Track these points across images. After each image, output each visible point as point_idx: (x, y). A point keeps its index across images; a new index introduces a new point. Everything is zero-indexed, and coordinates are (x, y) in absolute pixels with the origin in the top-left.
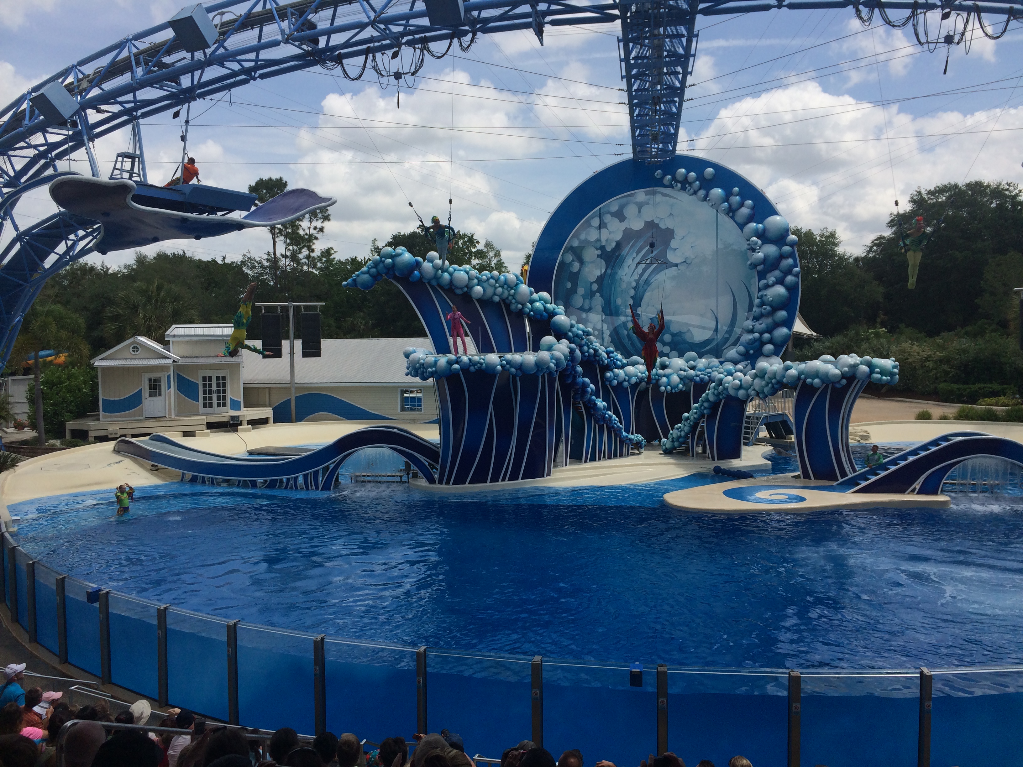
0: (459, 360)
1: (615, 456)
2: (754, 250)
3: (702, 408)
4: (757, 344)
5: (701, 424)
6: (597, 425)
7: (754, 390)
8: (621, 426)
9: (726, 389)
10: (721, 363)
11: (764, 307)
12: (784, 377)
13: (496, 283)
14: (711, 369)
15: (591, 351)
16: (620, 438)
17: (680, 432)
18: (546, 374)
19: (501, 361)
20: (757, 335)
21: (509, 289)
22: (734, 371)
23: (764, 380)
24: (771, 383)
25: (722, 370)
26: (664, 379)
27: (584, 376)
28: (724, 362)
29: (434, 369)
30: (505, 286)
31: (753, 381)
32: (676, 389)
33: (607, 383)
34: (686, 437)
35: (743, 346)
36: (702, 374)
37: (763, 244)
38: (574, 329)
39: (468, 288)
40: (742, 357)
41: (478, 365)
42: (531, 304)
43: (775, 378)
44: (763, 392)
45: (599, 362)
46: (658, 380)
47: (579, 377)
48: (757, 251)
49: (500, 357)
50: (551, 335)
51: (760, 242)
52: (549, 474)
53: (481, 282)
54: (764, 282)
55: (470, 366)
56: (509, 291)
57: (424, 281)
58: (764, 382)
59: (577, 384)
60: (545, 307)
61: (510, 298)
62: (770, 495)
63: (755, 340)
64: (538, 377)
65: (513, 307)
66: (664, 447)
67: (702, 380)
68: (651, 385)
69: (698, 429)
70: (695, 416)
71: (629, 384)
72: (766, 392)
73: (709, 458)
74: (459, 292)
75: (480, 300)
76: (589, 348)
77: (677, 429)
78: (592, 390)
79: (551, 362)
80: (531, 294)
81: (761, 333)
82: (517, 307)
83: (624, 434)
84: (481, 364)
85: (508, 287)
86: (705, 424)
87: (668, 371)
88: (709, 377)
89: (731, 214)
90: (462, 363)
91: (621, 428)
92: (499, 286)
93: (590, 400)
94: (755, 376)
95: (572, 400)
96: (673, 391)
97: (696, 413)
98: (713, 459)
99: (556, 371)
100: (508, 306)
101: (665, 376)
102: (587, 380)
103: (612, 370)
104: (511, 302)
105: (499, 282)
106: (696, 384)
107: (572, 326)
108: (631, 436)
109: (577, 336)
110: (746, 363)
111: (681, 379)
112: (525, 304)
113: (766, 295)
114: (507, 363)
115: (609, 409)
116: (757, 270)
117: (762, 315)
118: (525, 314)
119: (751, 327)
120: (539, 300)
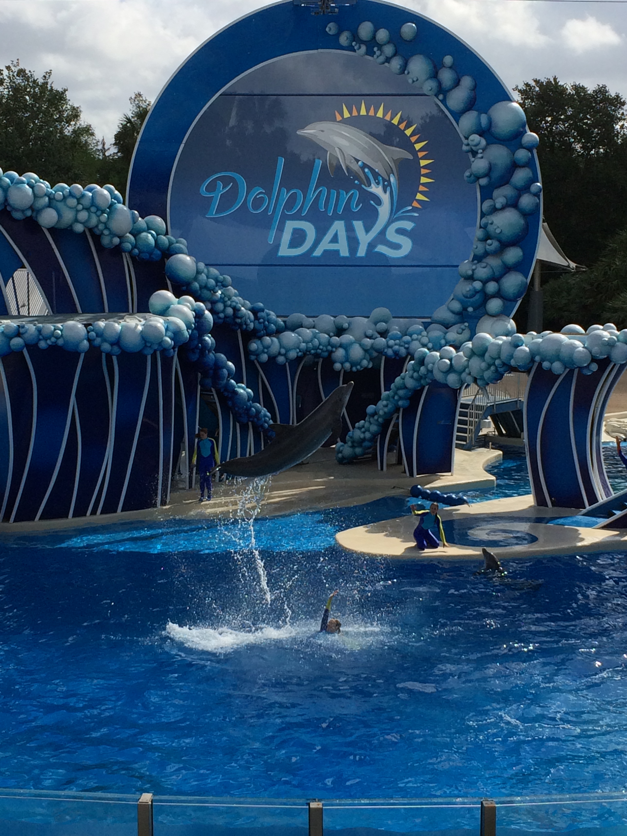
0: (22, 330)
2: (474, 154)
3: (396, 398)
4: (477, 297)
5: (393, 422)
6: (238, 425)
7: (470, 374)
9: (430, 371)
10: (426, 326)
11: (489, 241)
12: (511, 357)
13: (79, 203)
14: (411, 336)
15: (230, 311)
17: (364, 432)
18: (158, 353)
19: (88, 332)
20: (478, 285)
21: (99, 213)
22: (443, 342)
23: (484, 361)
24: (494, 364)
25: (425, 340)
26: (340, 353)
27: (217, 350)
28: (430, 324)
30: (93, 209)
31: (468, 361)
32: (359, 367)
33: (254, 358)
34: (373, 439)
35: (459, 300)
36: (396, 344)
37: (488, 144)
38: (203, 277)
39: (32, 211)
40: (457, 317)
41: (53, 338)
42: (135, 236)
43: (499, 358)
45: (240, 325)
46: (331, 352)
47: (209, 351)
48: (480, 155)
49: (86, 326)
50: (167, 289)
52: (163, 502)
53: (54, 203)
54: (489, 202)
55: (40, 340)
56: (98, 216)
58: (483, 364)
59: (206, 363)
60: (156, 241)
61: (101, 227)
62: (488, 533)
63: (476, 292)
64: (146, 355)
65: (106, 241)
66: (340, 455)
67: (396, 353)
68: (321, 360)
69: (391, 429)
70: (386, 410)
71: (287, 359)
72: (486, 378)
73: (405, 472)
74: (18, 215)
75: (52, 230)
76: (225, 306)
77: (360, 428)
78: (229, 370)
79: (167, 335)
80: (135, 219)
81: (485, 282)
84: (57, 338)
85: (98, 210)
86: (400, 421)
87: (346, 338)
88: (407, 349)
89: (441, 97)
90: (26, 336)
92: (83, 209)
93: (227, 387)
95: (199, 387)
96: (354, 369)
97: (386, 406)
98: (411, 475)
99: (174, 348)
100: (97, 238)
101: (341, 346)
102: (222, 356)
103: (260, 338)
104: (102, 233)
105: (83, 201)
106: (387, 358)
107: (198, 272)
109: (206, 287)
110: (463, 327)
111: (366, 351)
112: (125, 236)
113: (492, 224)
114: (97, 335)
115: (256, 399)
116: (480, 185)
117: (486, 254)
118: (125, 252)
119: (470, 272)
120: (147, 229)
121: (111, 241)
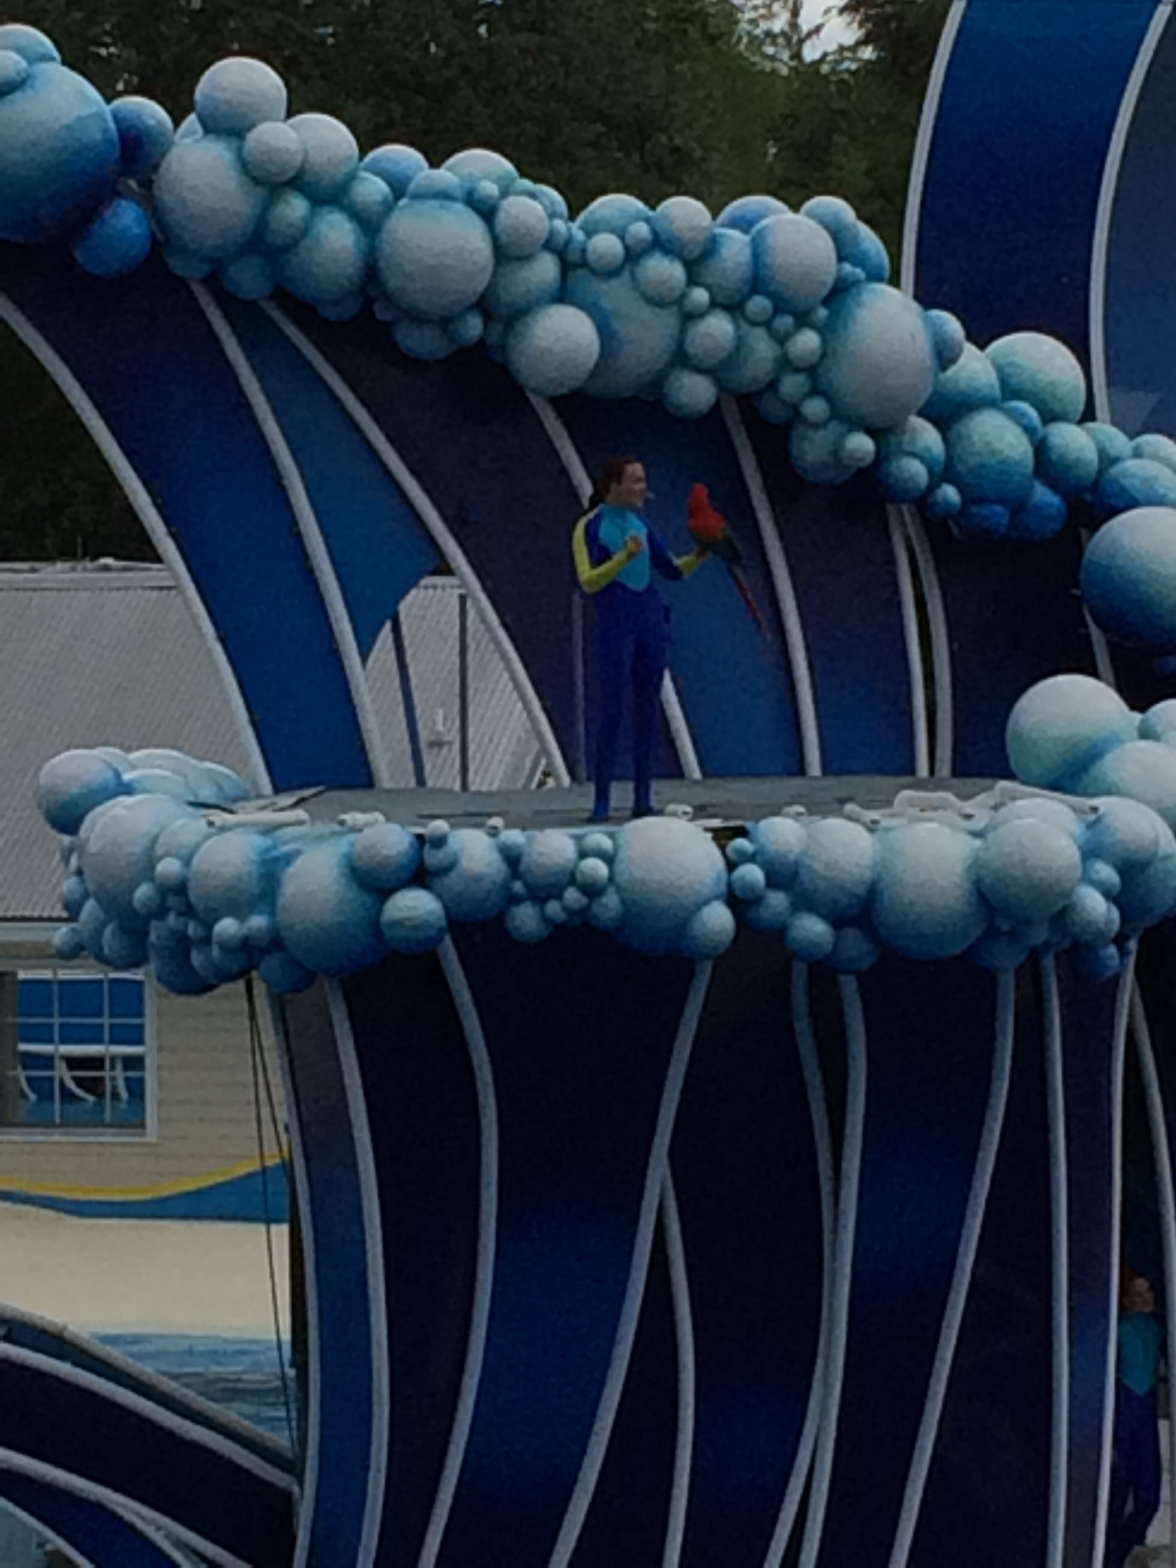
0: (433, 858)
13: (692, 280)
18: (1049, 962)
19: (731, 866)
21: (785, 322)
29: (258, 922)
30: (759, 304)
39: (488, 317)
41: (572, 895)
42: (942, 428)
49: (721, 836)
50: (1092, 669)
53: (580, 279)
55: (514, 900)
56: (782, 340)
57: (178, 265)
60: (1041, 448)
61: (793, 385)
74: (423, 343)
79: (1087, 879)
80: (945, 353)
82: (836, 451)
84: (593, 891)
85: (778, 309)
90: (451, 880)
92: (714, 304)
99: (1120, 940)
100: (774, 439)
104: (798, 414)
105: (712, 271)
112: (902, 427)
114: (773, 880)
118: (897, 500)
120: (998, 394)
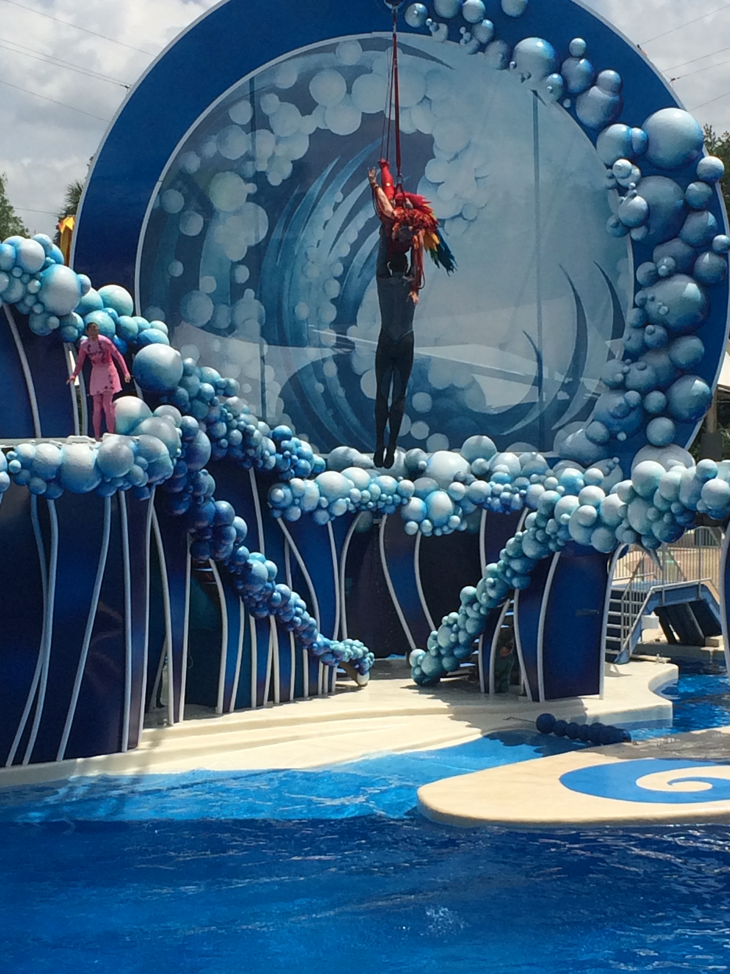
1: (299, 696)
2: (622, 190)
3: (508, 574)
4: (633, 416)
5: (505, 613)
6: (252, 620)
7: (630, 528)
8: (312, 619)
9: (563, 527)
10: (552, 463)
11: (650, 327)
12: (698, 496)
14: (528, 476)
15: (236, 433)
16: (310, 651)
17: (457, 632)
18: (123, 494)
19: (8, 460)
20: (633, 396)
21: (26, 278)
22: (581, 482)
23: (653, 505)
24: (669, 510)
25: (553, 480)
26: (416, 503)
27: (218, 496)
28: (557, 460)
30: (17, 271)
31: (626, 507)
32: (445, 529)
33: (277, 514)
34: (470, 645)
35: (603, 422)
36: (506, 490)
37: (644, 175)
38: (193, 380)
40: (601, 448)
42: (83, 316)
43: (677, 500)
44: (650, 535)
45: (254, 462)
46: (400, 506)
47: (207, 499)
48: (630, 193)
49: (5, 450)
50: (135, 394)
51: (636, 171)
52: (133, 745)
54: (648, 266)
56: (25, 284)
58: (652, 510)
59: (200, 517)
60: (118, 325)
61: (29, 301)
62: (670, 783)
63: (629, 409)
64: (103, 500)
65: (36, 324)
66: (417, 672)
67: (506, 504)
68: (385, 517)
69: (500, 625)
70: (492, 593)
71: (331, 515)
72: (657, 534)
73: (525, 695)
76: (230, 428)
77: (450, 626)
78: (238, 530)
79: (136, 463)
80: (84, 289)
81: (644, 392)
83: (320, 639)
85: (24, 273)
86: (514, 614)
87: (423, 483)
88: (523, 497)
89: (567, 103)
91: (311, 625)
93: (235, 556)
94: (633, 495)
95: (189, 557)
96: (438, 533)
97: (493, 586)
98: (536, 698)
99: (149, 486)
100: (23, 320)
101: (416, 495)
102: (224, 505)
103: (287, 483)
104: (31, 311)
106: (491, 513)
107: (187, 372)
108: (336, 645)
109: (200, 396)
110: (610, 463)
111: (456, 503)
112: (69, 315)
113: (653, 299)
114: (24, 466)
115: (281, 578)
116: (632, 240)
117: (645, 349)
118: (67, 342)
119: (620, 377)
120: (102, 305)
121: (46, 323)
